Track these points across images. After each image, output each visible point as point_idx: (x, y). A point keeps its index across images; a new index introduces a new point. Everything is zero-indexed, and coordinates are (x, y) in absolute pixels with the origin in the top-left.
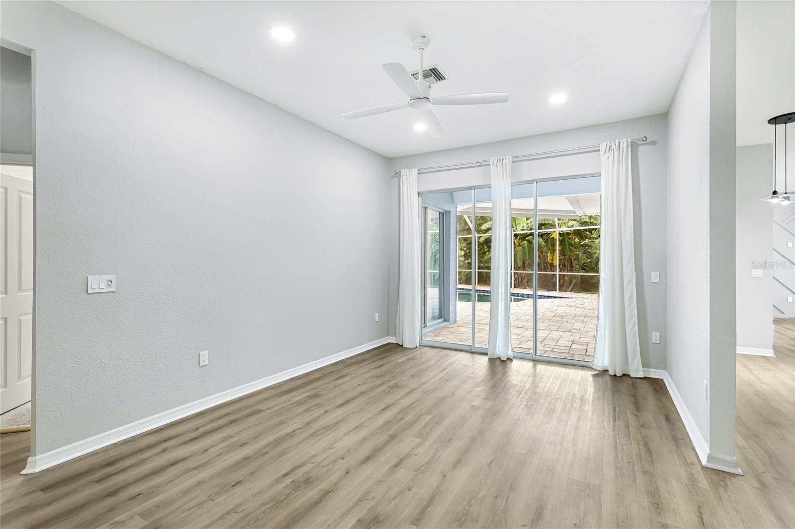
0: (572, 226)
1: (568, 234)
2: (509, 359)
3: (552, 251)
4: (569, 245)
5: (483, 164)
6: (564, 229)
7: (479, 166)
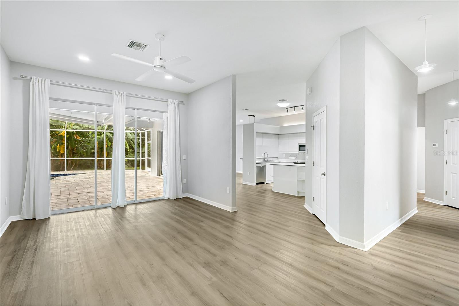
0: (76, 129)
1: (73, 133)
2: (125, 206)
3: (61, 144)
4: (74, 141)
5: (105, 91)
6: (70, 130)
7: (102, 92)
